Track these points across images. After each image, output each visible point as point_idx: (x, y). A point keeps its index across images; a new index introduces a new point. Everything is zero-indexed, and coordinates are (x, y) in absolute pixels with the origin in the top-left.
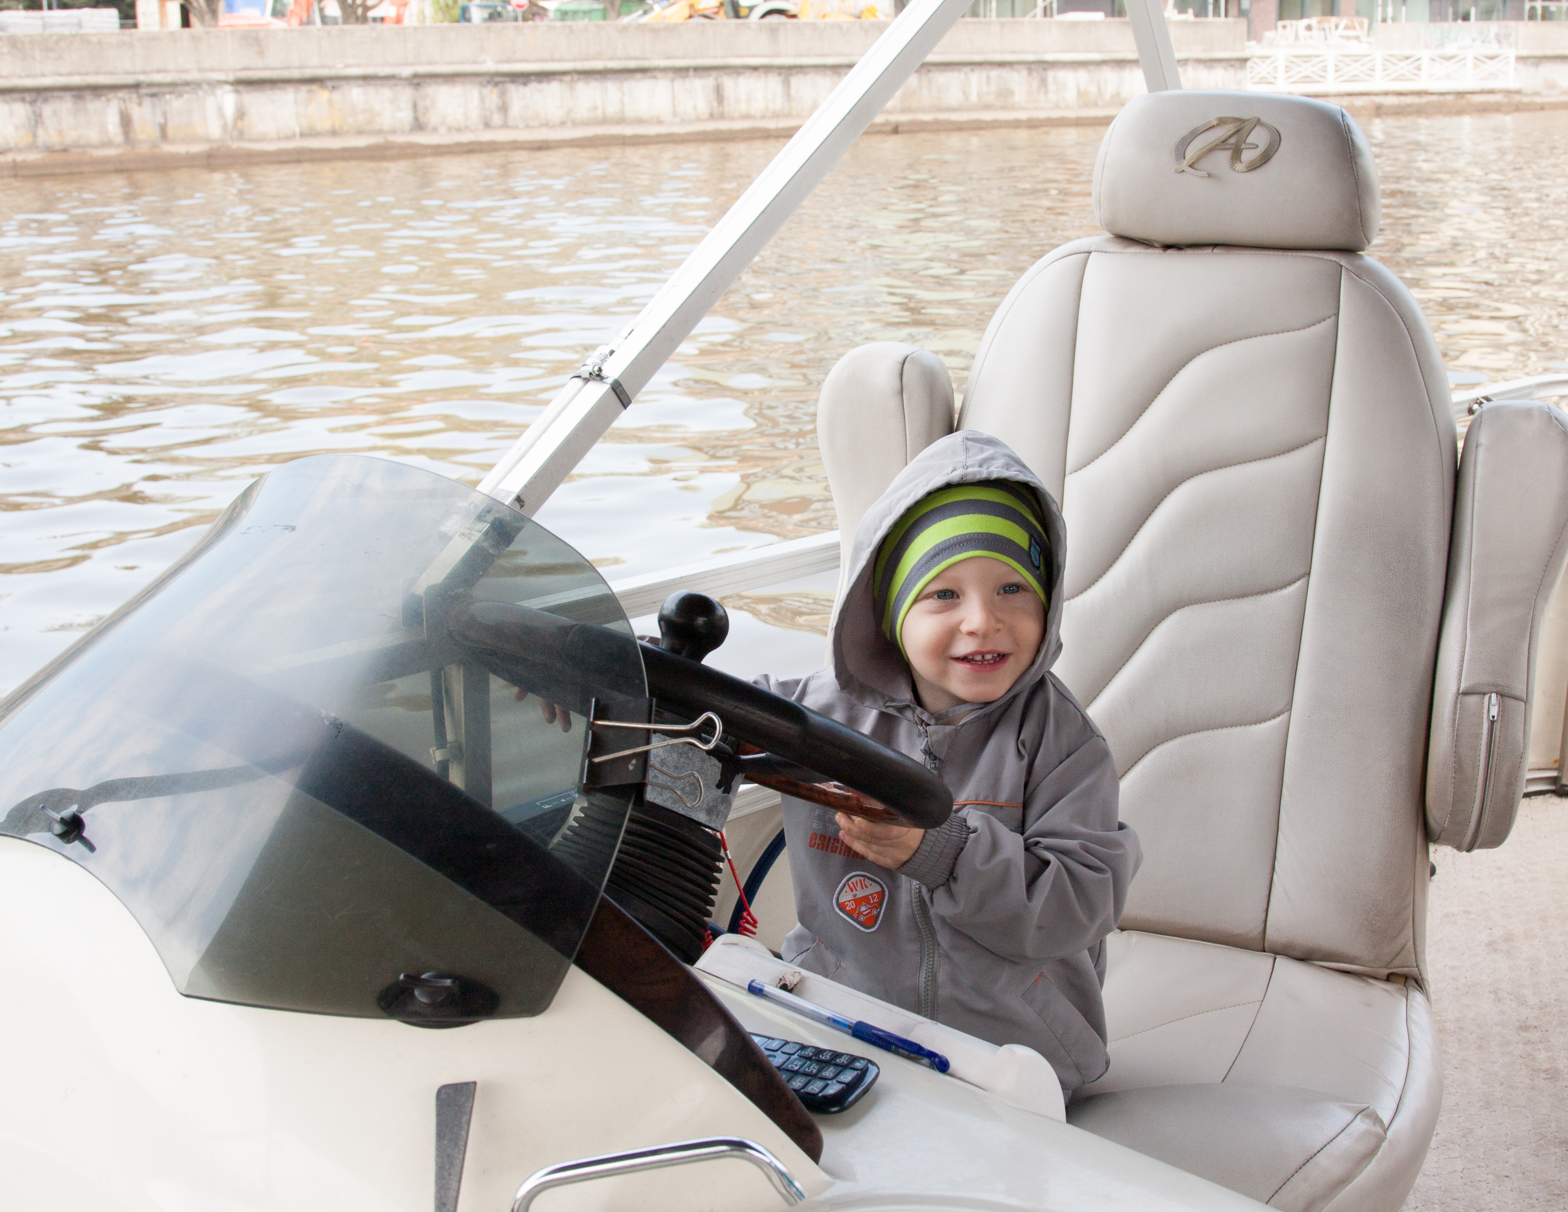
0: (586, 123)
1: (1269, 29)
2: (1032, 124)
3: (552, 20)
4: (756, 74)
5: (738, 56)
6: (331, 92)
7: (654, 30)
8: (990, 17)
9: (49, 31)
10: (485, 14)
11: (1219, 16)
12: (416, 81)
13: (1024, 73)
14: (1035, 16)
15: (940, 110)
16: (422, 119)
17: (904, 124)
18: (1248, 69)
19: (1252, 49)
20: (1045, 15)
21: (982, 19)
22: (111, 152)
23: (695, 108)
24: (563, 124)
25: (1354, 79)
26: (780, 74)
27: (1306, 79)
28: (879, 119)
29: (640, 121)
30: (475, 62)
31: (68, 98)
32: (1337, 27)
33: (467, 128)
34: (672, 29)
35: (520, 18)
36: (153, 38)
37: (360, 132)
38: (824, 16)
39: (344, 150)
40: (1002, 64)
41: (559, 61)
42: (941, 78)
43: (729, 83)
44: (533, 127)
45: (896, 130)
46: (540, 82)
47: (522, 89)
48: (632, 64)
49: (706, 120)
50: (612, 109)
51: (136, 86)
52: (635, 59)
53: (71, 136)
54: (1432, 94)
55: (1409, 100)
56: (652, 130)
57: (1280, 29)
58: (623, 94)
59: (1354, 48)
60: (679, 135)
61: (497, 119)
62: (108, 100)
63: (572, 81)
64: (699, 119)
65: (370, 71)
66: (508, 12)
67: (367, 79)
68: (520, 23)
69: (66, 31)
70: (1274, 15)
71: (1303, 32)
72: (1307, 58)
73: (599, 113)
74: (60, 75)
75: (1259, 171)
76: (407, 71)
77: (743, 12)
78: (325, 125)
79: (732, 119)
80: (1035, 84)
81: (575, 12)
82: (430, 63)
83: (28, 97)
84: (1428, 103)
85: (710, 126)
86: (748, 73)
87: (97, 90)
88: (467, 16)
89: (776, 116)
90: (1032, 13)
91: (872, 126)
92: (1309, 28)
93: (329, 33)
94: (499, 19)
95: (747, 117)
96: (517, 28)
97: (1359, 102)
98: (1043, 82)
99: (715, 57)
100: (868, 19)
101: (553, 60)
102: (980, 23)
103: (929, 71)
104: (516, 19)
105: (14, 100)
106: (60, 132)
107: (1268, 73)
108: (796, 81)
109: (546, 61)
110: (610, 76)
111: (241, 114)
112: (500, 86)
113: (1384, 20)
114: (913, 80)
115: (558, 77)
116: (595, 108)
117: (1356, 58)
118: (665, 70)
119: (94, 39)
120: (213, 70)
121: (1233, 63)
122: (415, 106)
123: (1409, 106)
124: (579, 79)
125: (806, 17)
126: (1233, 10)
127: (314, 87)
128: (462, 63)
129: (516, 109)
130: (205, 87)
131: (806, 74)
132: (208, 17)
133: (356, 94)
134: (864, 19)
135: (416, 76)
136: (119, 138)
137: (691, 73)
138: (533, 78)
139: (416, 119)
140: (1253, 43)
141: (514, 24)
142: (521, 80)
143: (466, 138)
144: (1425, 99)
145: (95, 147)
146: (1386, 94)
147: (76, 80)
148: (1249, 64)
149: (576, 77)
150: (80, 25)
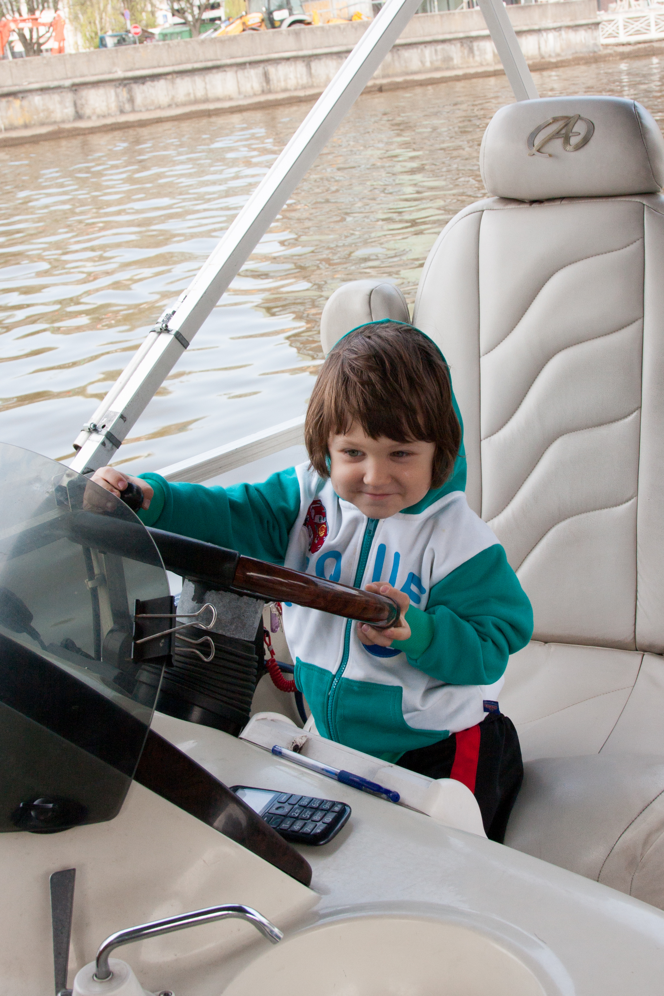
0: (184, 104)
1: (612, 2)
2: (466, 77)
3: (158, 41)
4: (288, 63)
5: (276, 52)
6: (21, 101)
7: (221, 41)
8: (435, 11)
10: (116, 40)
12: (74, 88)
13: (459, 45)
14: (462, 8)
15: (407, 74)
16: (81, 112)
17: (385, 85)
18: (600, 30)
19: (602, 16)
20: (469, 7)
21: (429, 14)
23: (252, 88)
24: (170, 106)
26: (304, 61)
27: (638, 32)
28: (370, 83)
29: (218, 100)
30: (110, 73)
33: (109, 115)
34: (233, 39)
35: (137, 41)
37: (42, 124)
38: (328, 22)
39: (33, 136)
40: (444, 41)
41: (163, 66)
42: (406, 54)
43: (272, 69)
44: (151, 110)
45: (381, 89)
46: (153, 81)
47: (142, 87)
48: (210, 64)
49: (260, 95)
50: (200, 94)
52: (212, 60)
56: (227, 105)
58: (206, 83)
60: (243, 106)
61: (128, 107)
63: (173, 78)
64: (255, 95)
65: (45, 85)
66: (129, 38)
67: (43, 90)
68: (138, 45)
72: (637, 19)
73: (192, 97)
75: (582, 150)
76: (68, 83)
77: (277, 24)
78: (20, 122)
79: (276, 92)
80: (466, 52)
81: (172, 34)
82: (82, 76)
85: (262, 98)
86: (283, 63)
88: (104, 43)
89: (304, 88)
90: (460, 7)
91: (367, 87)
93: (16, 63)
94: (124, 43)
95: (285, 90)
96: (134, 48)
98: (471, 50)
99: (262, 54)
100: (356, 20)
101: (159, 66)
102: (427, 16)
103: (398, 50)
104: (135, 43)
107: (613, 31)
108: (314, 65)
109: (155, 67)
110: (197, 73)
112: (128, 86)
114: (388, 57)
115: (164, 77)
116: (189, 94)
118: (231, 65)
121: (590, 26)
122: (75, 104)
124: (177, 77)
125: (318, 23)
127: (11, 99)
128: (102, 74)
129: (139, 100)
131: (320, 59)
133: (37, 100)
134: (354, 21)
135: (74, 85)
137: (248, 65)
138: (148, 79)
139: (77, 112)
140: (602, 12)
141: (133, 46)
142: (140, 81)
143: (109, 121)
148: (600, 26)
149: (175, 76)
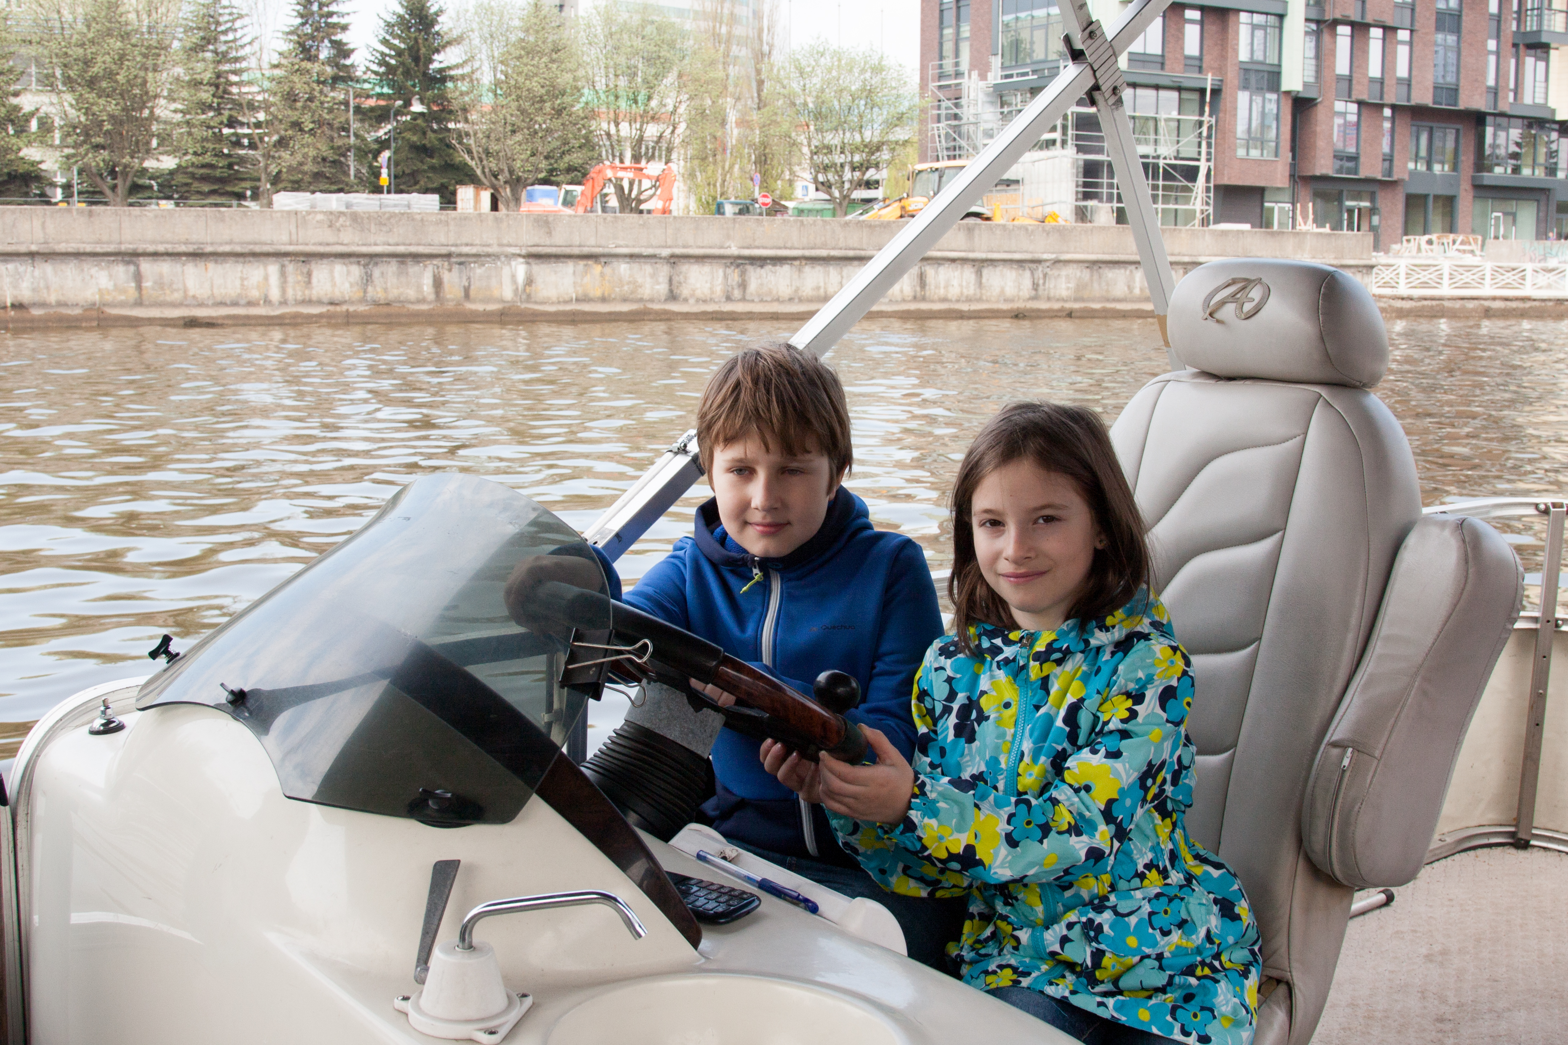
0: (810, 300)
1: (1396, 243)
3: (790, 216)
4: (953, 265)
5: (939, 250)
6: (603, 267)
7: (871, 227)
9: (383, 210)
10: (737, 209)
11: (1353, 230)
12: (672, 260)
14: (1193, 226)
15: (1108, 300)
16: (676, 291)
17: (1077, 310)
18: (1374, 275)
19: (1379, 258)
20: (1203, 225)
22: (424, 307)
23: (901, 291)
24: (791, 299)
25: (1466, 286)
26: (974, 266)
27: (1425, 285)
30: (721, 247)
31: (394, 262)
32: (1454, 242)
33: (712, 300)
35: (764, 213)
36: (465, 218)
37: (625, 300)
38: (1013, 220)
39: (610, 313)
41: (791, 248)
42: (1110, 274)
43: (930, 271)
45: (1070, 315)
46: (774, 265)
47: (759, 270)
48: (851, 253)
49: (910, 301)
50: (833, 289)
51: (448, 256)
52: (854, 249)
53: (393, 293)
54: (1535, 300)
55: (1514, 305)
57: (1405, 242)
58: (842, 278)
59: (1469, 259)
61: (737, 294)
62: (425, 266)
63: (800, 265)
64: (904, 301)
65: (636, 251)
66: (755, 208)
67: (632, 257)
68: (764, 218)
69: (397, 210)
70: (1400, 231)
71: (1424, 246)
72: (1425, 268)
74: (389, 245)
76: (665, 252)
78: (597, 293)
79: (932, 301)
81: (810, 210)
82: (684, 247)
83: (363, 261)
84: (1531, 307)
85: (913, 306)
86: (947, 265)
87: (417, 257)
88: (722, 210)
89: (969, 300)
90: (1192, 223)
92: (1430, 242)
93: (605, 219)
94: (746, 214)
95: (944, 300)
96: (760, 221)
97: (1470, 305)
100: (1050, 224)
101: (786, 248)
103: (1100, 268)
104: (761, 214)
105: (351, 263)
106: (386, 290)
107: (1391, 279)
108: (987, 272)
109: (780, 248)
110: (832, 262)
111: (529, 281)
112: (741, 267)
113: (1496, 238)
115: (789, 262)
116: (818, 288)
117: (1468, 268)
119: (418, 217)
120: (510, 245)
122: (670, 281)
123: (1514, 310)
124: (806, 264)
125: (999, 220)
126: (1365, 226)
127: (590, 262)
128: (710, 247)
129: (753, 286)
130: (503, 259)
131: (995, 266)
132: (512, 204)
133: (623, 268)
134: (1046, 223)
135: (673, 256)
136: (431, 297)
138: (768, 261)
139: (671, 291)
140: (1379, 254)
141: (758, 218)
142: (758, 263)
143: (710, 308)
144: (1528, 305)
145: (412, 303)
146: (1494, 299)
147: (401, 249)
148: (1375, 270)
149: (804, 262)
150: (409, 206)
